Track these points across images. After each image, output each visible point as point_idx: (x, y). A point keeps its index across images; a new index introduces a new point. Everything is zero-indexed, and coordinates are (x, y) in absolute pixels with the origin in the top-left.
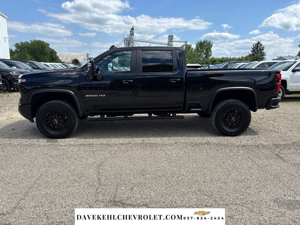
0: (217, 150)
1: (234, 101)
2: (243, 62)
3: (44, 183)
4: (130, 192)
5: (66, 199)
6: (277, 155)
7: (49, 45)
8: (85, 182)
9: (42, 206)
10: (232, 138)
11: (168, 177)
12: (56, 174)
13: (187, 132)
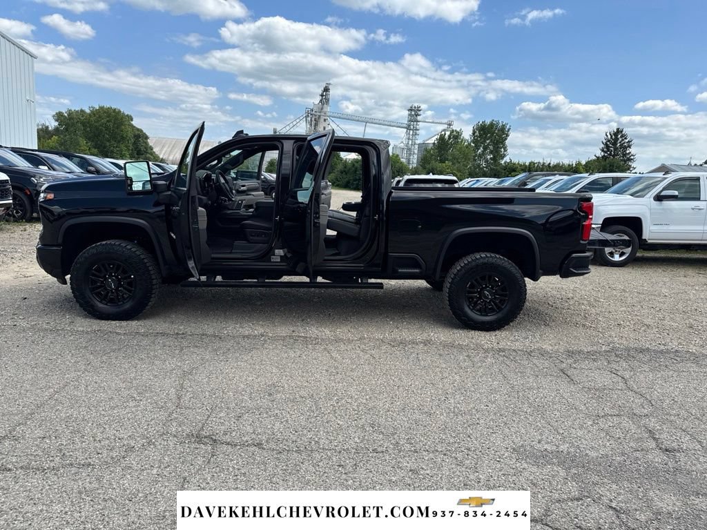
0: (440, 355)
1: (489, 255)
2: (560, 175)
3: (69, 399)
4: (234, 422)
5: (105, 428)
6: (562, 370)
7: (132, 120)
8: (149, 401)
9: (56, 437)
10: (483, 334)
11: (320, 398)
12: (96, 386)
13: (392, 319)
